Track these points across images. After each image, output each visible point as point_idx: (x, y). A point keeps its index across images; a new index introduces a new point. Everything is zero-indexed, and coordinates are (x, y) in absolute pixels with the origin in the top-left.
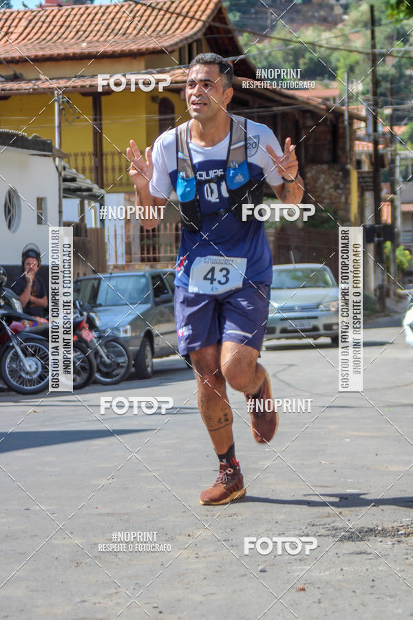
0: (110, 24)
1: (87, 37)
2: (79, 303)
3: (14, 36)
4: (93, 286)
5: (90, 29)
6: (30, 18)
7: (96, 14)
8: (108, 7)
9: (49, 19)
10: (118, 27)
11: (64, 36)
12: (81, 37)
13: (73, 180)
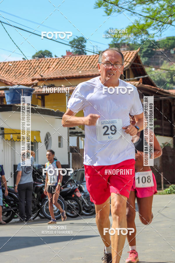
0: (91, 63)
1: (81, 69)
2: (76, 181)
3: (51, 69)
4: (82, 173)
5: (82, 66)
6: (58, 62)
7: (85, 59)
8: (90, 56)
9: (66, 61)
10: (94, 64)
11: (72, 68)
12: (79, 69)
13: (74, 129)
